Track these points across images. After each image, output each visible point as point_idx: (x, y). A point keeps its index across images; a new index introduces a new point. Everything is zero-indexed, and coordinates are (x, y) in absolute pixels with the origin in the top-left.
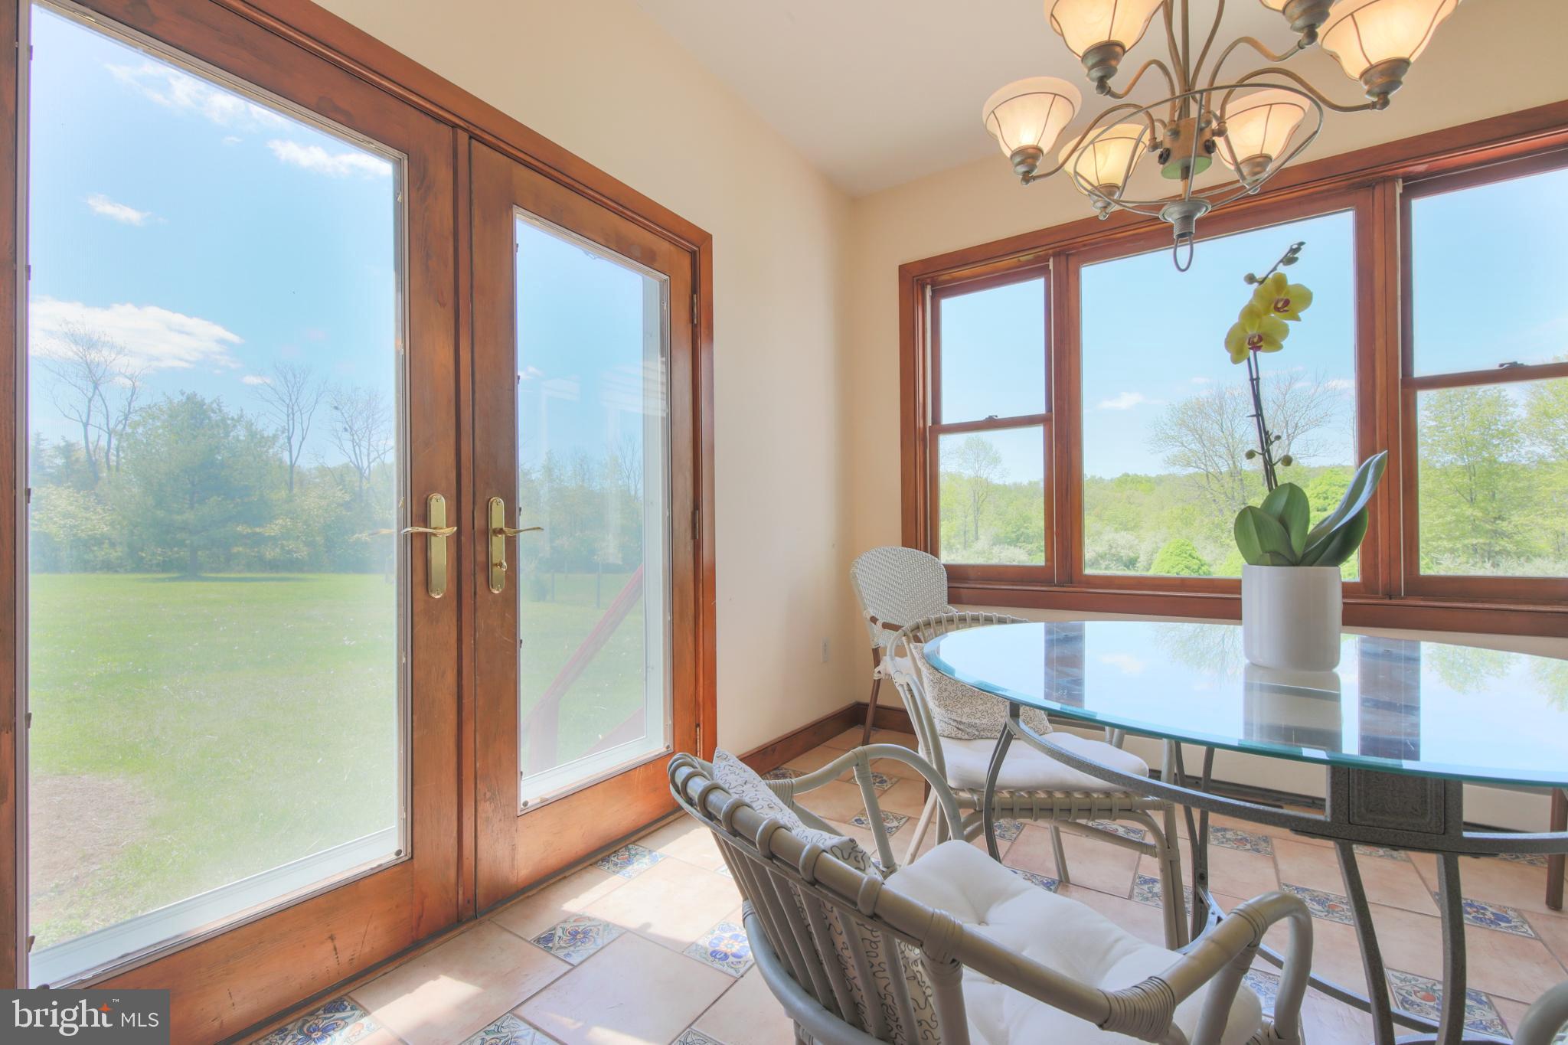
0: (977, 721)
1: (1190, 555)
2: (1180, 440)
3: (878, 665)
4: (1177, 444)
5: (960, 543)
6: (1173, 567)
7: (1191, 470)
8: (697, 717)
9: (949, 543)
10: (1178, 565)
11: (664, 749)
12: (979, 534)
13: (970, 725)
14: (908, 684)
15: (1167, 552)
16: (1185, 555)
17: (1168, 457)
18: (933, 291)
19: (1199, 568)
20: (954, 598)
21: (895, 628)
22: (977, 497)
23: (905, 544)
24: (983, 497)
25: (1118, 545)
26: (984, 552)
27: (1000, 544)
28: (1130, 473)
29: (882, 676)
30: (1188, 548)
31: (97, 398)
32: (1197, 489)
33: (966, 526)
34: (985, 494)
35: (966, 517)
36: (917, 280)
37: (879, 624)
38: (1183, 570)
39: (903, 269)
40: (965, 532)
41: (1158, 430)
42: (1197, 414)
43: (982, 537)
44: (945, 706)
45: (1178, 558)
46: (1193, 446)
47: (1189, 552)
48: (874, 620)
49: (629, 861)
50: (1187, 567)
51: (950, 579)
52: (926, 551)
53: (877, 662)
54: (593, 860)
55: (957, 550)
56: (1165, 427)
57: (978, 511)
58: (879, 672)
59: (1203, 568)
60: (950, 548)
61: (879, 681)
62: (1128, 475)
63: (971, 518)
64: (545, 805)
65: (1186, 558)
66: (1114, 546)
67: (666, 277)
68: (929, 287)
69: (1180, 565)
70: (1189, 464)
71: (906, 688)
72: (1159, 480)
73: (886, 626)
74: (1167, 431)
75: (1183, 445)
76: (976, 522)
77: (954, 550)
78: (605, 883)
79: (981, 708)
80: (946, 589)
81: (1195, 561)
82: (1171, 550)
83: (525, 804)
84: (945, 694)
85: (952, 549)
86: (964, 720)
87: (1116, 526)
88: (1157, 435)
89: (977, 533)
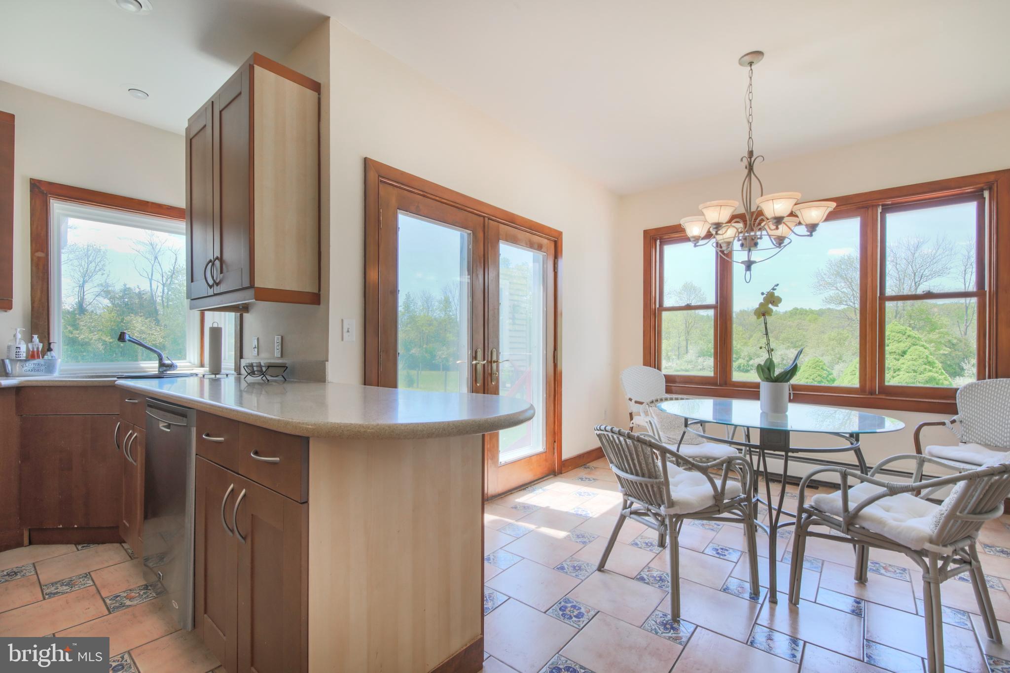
0: (676, 437)
1: (822, 368)
2: (835, 285)
3: (632, 420)
4: (833, 288)
5: (675, 355)
6: (810, 376)
7: (842, 307)
8: (555, 438)
9: (667, 355)
10: (813, 374)
11: (543, 450)
12: (689, 348)
13: (673, 439)
14: (650, 421)
15: (807, 366)
16: (818, 368)
17: (825, 298)
18: (660, 242)
19: (828, 376)
20: (668, 390)
21: (641, 403)
22: (687, 324)
23: (645, 364)
24: (692, 324)
25: (788, 358)
26: (692, 362)
27: (704, 356)
28: (799, 308)
29: (634, 425)
30: (820, 364)
31: (156, 264)
32: (847, 320)
33: (679, 344)
34: (693, 322)
35: (680, 337)
36: (653, 238)
37: (633, 401)
38: (817, 377)
39: (645, 232)
40: (679, 348)
41: (820, 278)
42: (849, 267)
43: (691, 351)
44: (664, 432)
45: (814, 370)
46: (844, 290)
47: (821, 366)
48: (630, 400)
49: (534, 490)
50: (819, 375)
51: (667, 382)
52: (655, 368)
53: (632, 419)
54: (525, 487)
55: (673, 359)
56: (824, 276)
57: (688, 333)
58: (633, 423)
59: (830, 376)
60: (668, 358)
61: (632, 427)
62: (797, 309)
63: (683, 338)
64: (506, 464)
65: (819, 370)
66: (786, 358)
67: (546, 254)
68: (658, 240)
69: (815, 375)
70: (841, 303)
71: (649, 422)
72: (821, 313)
73: (636, 402)
74: (826, 280)
75: (837, 289)
76: (687, 340)
77: (671, 360)
78: (528, 495)
79: (678, 432)
80: (665, 387)
81: (825, 372)
82: (809, 365)
83: (501, 463)
84: (664, 427)
85: (669, 359)
86: (671, 437)
87: (789, 345)
88: (818, 282)
89: (687, 347)
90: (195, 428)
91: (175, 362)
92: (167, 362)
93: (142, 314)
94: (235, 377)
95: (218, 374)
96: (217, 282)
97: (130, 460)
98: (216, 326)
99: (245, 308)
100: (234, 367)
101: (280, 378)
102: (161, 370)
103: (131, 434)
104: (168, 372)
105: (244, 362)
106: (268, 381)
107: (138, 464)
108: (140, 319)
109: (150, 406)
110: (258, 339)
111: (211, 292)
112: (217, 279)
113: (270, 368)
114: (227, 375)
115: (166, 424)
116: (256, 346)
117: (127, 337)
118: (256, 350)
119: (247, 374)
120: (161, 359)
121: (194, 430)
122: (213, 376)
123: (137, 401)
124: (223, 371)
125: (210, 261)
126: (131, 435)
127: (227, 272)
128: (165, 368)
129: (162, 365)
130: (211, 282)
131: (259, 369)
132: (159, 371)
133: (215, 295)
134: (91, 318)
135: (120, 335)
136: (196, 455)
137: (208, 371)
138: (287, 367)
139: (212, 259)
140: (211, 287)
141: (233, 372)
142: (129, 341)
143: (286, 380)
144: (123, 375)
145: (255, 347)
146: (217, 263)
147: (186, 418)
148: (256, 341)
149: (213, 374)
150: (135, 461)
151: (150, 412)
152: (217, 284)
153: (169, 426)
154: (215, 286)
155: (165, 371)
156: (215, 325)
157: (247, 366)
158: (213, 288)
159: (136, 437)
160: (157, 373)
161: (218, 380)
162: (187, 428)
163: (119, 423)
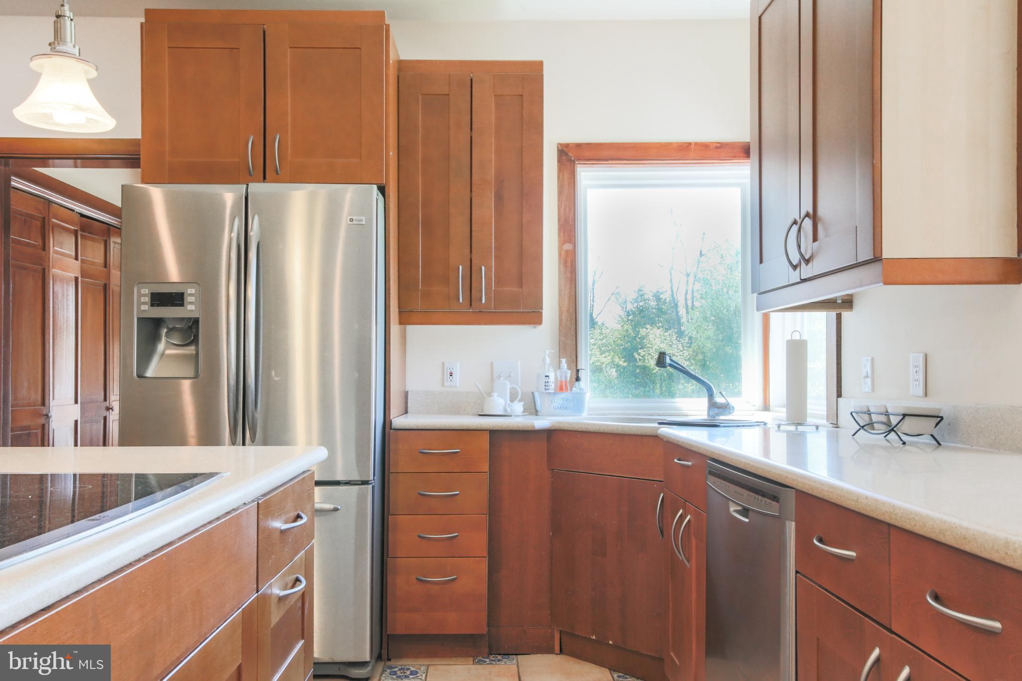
90: (794, 523)
91: (732, 401)
92: (719, 400)
93: (660, 324)
94: (828, 432)
95: (800, 424)
96: (807, 258)
97: (682, 557)
98: (798, 338)
99: (848, 303)
100: (826, 413)
101: (927, 439)
102: (711, 414)
103: (681, 515)
104: (722, 417)
105: (847, 405)
106: (904, 443)
107: (692, 565)
108: (659, 332)
109: (711, 473)
110: (873, 360)
111: (795, 276)
112: (806, 251)
113: (907, 417)
114: (817, 427)
115: (739, 508)
116: (870, 374)
117: (668, 361)
118: (869, 381)
119: (858, 427)
120: (711, 395)
121: (791, 527)
122: (792, 428)
123: (690, 463)
124: (809, 420)
125: (795, 222)
126: (682, 518)
127: (826, 236)
128: (716, 410)
129: (712, 405)
130: (795, 258)
131: (883, 418)
132: (709, 415)
133: (804, 281)
134: (601, 333)
135: (659, 358)
136: (797, 572)
137: (785, 419)
138: (942, 418)
139: (798, 219)
140: (795, 267)
141: (824, 422)
142: (671, 365)
143: (939, 444)
144: (665, 420)
145: (867, 377)
146: (808, 224)
147: (778, 501)
148: (869, 365)
149: (793, 424)
150: (688, 561)
151: (714, 483)
152: (807, 261)
153: (745, 512)
154: (803, 264)
155: (718, 415)
156: (796, 337)
157: (857, 413)
158: (798, 269)
159: (689, 521)
160: (706, 417)
161: (802, 435)
162: (780, 519)
163: (662, 495)
